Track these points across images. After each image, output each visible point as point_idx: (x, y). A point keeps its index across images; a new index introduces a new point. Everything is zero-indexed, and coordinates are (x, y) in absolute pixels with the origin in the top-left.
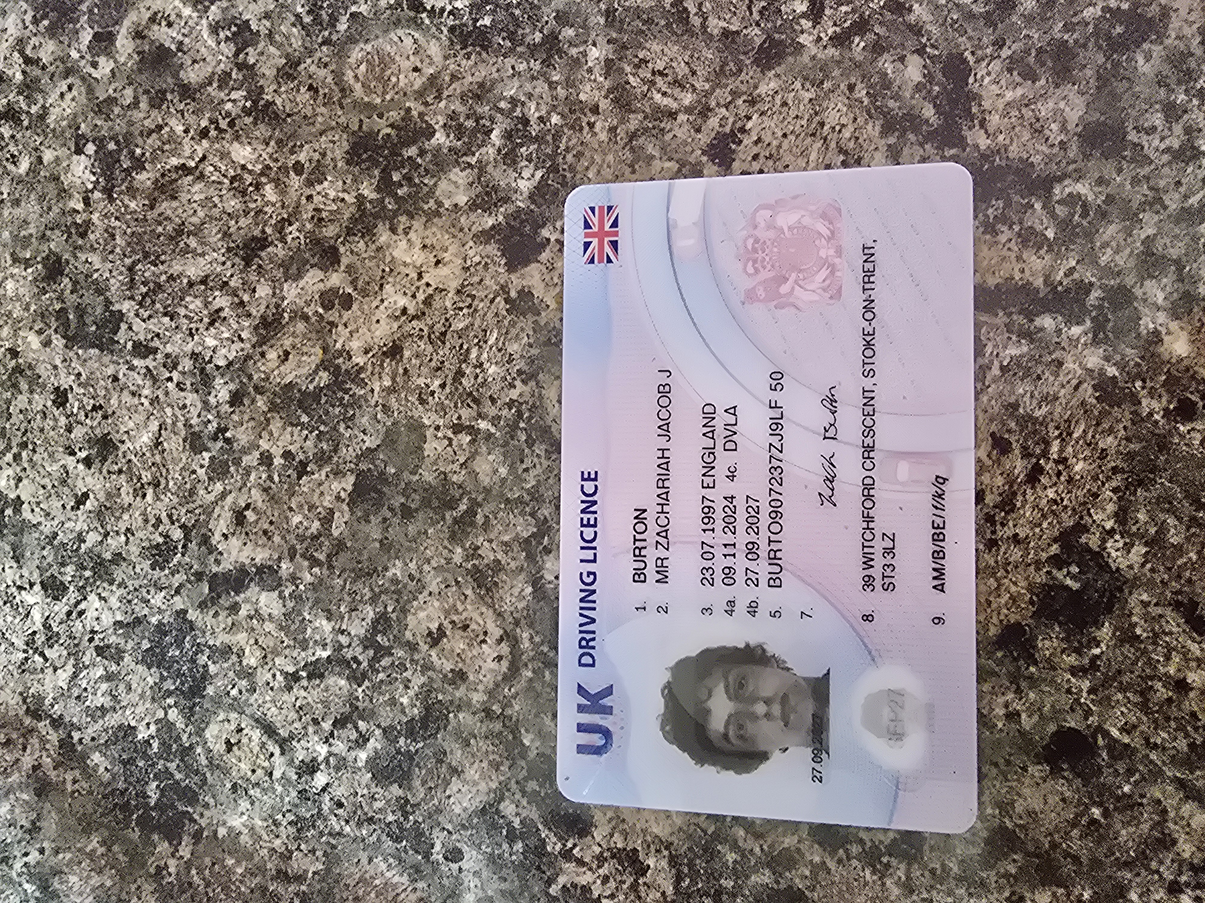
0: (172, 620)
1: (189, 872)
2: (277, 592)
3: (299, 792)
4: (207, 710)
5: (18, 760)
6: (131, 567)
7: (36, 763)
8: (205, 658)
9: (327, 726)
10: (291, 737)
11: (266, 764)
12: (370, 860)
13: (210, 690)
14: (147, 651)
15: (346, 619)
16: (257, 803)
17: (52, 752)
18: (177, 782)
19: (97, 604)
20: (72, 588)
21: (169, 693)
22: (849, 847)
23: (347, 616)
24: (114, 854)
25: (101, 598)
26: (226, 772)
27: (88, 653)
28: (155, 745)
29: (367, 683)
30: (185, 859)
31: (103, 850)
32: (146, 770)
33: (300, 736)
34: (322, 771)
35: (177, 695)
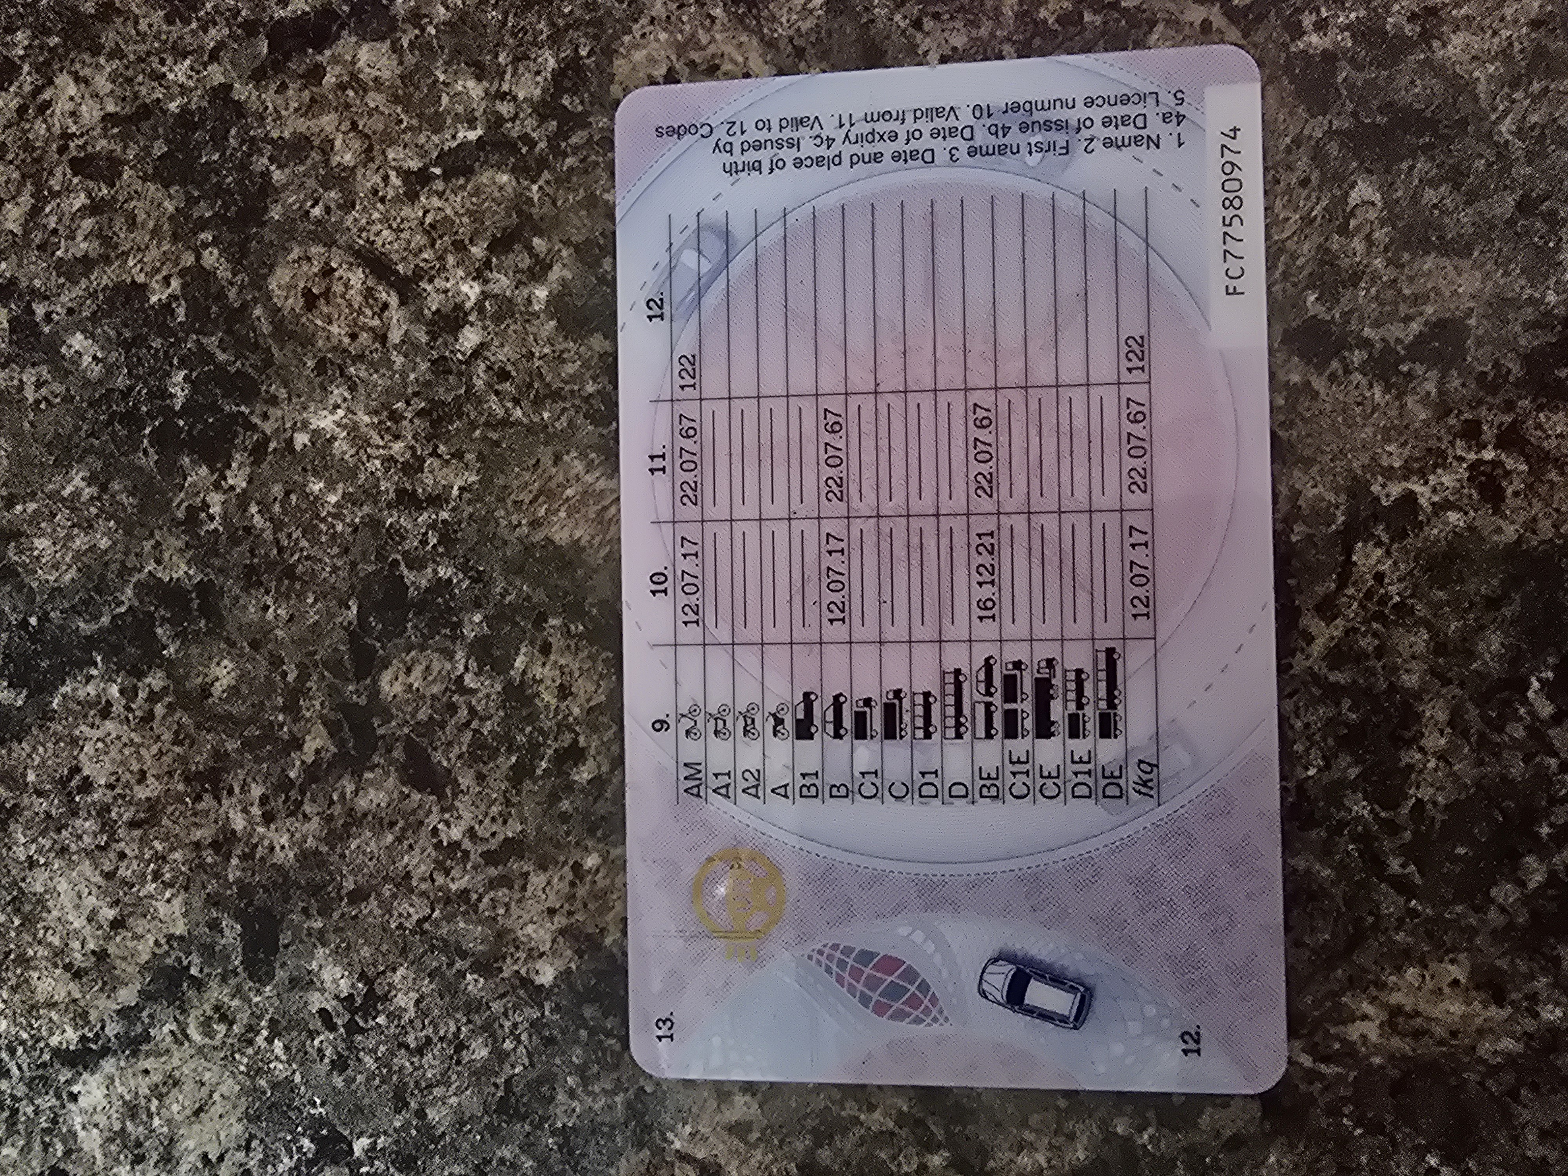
0: (205, 104)
1: (245, 511)
2: (388, 42)
4: (271, 245)
6: (130, 23)
8: (265, 161)
9: (478, 251)
10: (418, 274)
11: (376, 322)
12: (557, 459)
13: (276, 213)
14: (162, 158)
15: (508, 76)
16: (361, 389)
18: (221, 368)
19: (72, 90)
20: (26, 68)
22: (1346, 354)
23: (509, 69)
24: (113, 496)
25: (77, 79)
26: (307, 341)
27: (58, 172)
28: (181, 311)
29: (546, 175)
30: (238, 490)
31: (93, 490)
32: (166, 353)
33: (433, 272)
34: (472, 325)
35: (216, 226)
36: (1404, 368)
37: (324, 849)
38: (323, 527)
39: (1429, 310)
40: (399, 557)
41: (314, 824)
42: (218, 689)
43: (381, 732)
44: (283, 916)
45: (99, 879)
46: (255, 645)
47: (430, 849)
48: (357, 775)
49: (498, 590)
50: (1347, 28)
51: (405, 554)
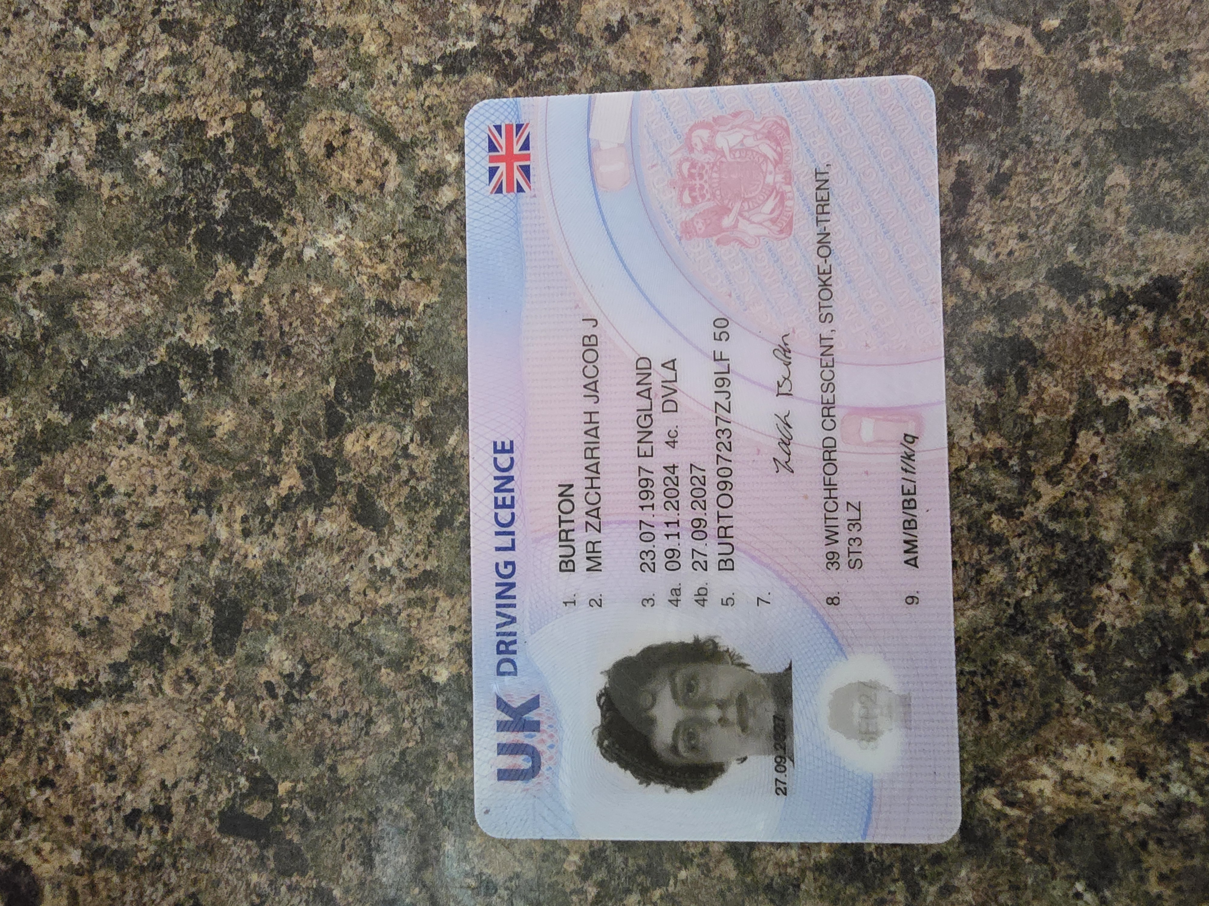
1: (259, 301)
3: (417, 209)
4: (307, 105)
5: (37, 156)
7: (63, 161)
8: (310, 42)
10: (414, 143)
11: (378, 174)
13: (312, 82)
14: (231, 29)
15: (501, 5)
16: (360, 222)
17: (87, 148)
18: (256, 192)
21: (256, 83)
24: (160, 277)
26: (323, 181)
27: (150, 28)
28: (230, 145)
30: (256, 285)
31: (144, 271)
32: (215, 175)
33: (426, 142)
34: (450, 185)
35: (266, 85)
36: (1131, 308)
37: (285, 561)
38: (317, 321)
39: (1154, 269)
40: (372, 350)
41: (281, 543)
42: (220, 432)
43: (340, 479)
44: (248, 608)
45: (109, 563)
46: (253, 402)
47: (367, 572)
48: (318, 509)
49: (444, 384)
50: (1121, 57)
51: (377, 349)
